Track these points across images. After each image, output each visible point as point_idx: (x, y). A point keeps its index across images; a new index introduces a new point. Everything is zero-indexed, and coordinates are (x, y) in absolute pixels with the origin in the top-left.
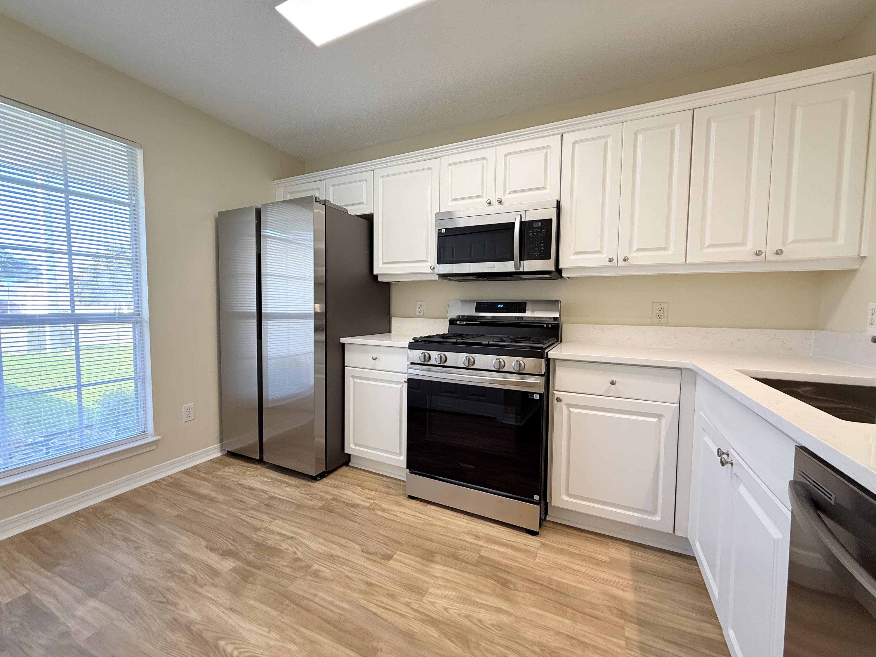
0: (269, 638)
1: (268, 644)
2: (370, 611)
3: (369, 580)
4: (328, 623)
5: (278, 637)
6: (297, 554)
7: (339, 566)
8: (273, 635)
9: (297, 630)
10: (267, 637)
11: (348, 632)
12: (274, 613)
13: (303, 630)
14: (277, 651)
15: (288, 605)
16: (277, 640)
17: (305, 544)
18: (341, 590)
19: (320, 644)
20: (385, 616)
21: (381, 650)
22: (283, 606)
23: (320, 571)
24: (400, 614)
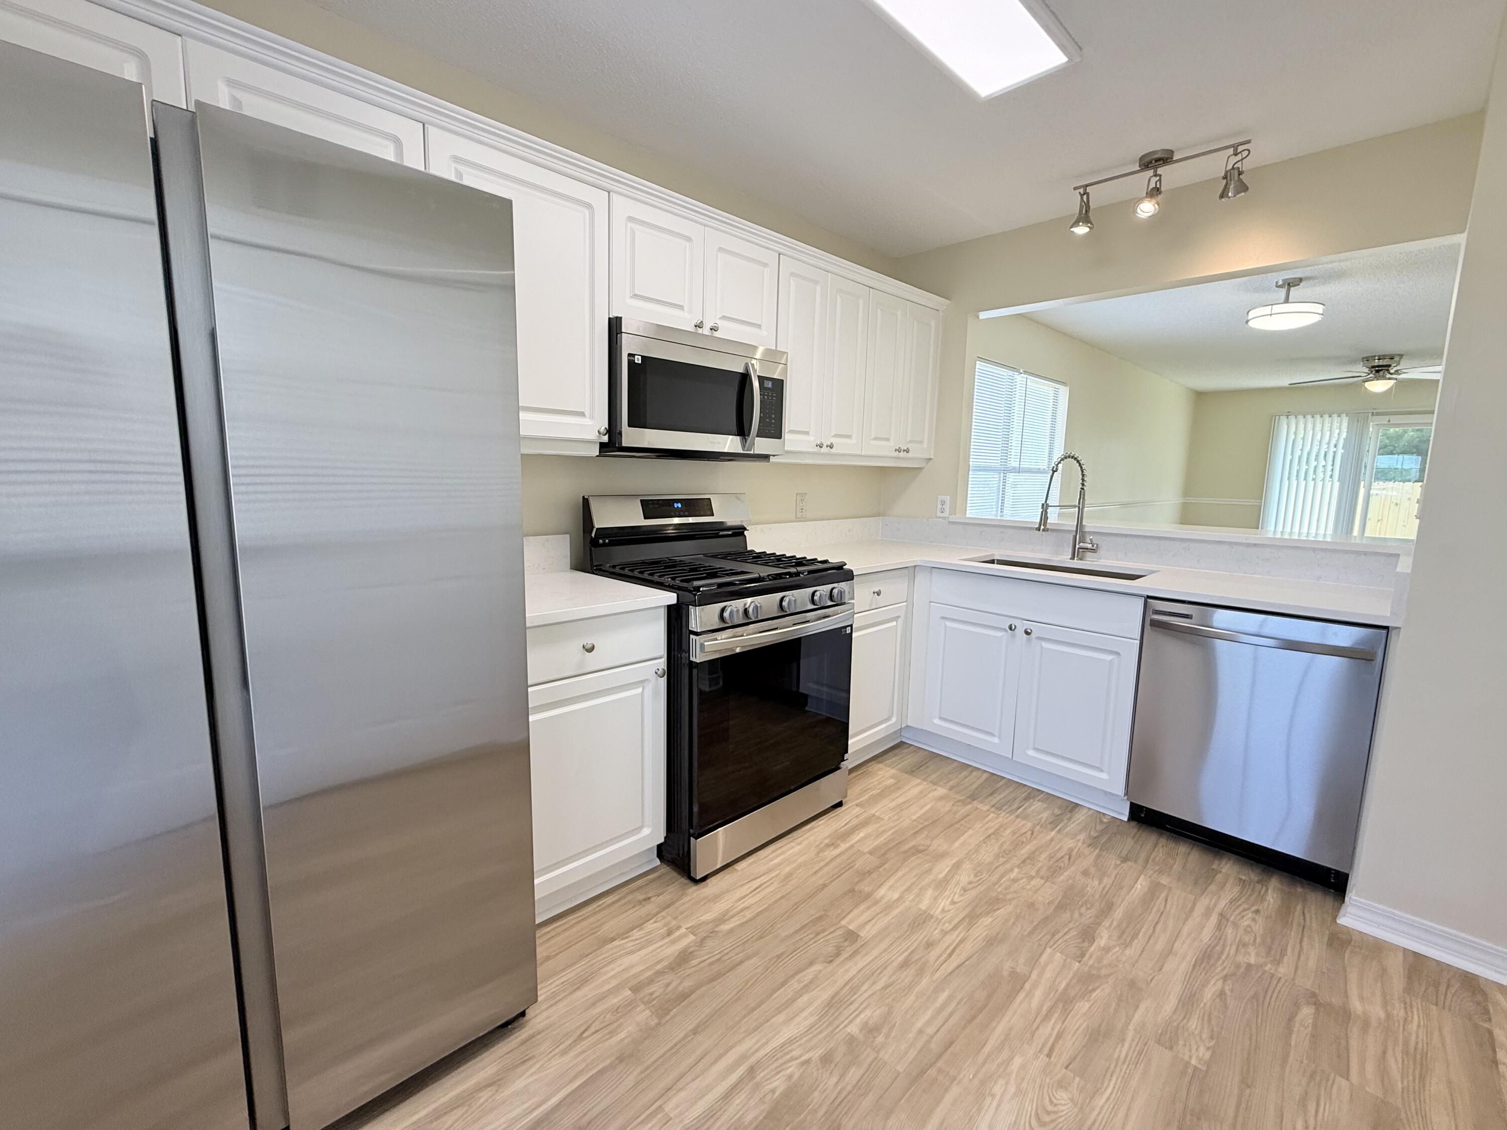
0: (1002, 1095)
1: (1015, 1095)
2: (953, 971)
3: (895, 964)
4: (974, 1018)
5: (1001, 1082)
6: (810, 1059)
7: (859, 996)
8: (998, 1089)
9: (989, 1056)
10: (1001, 1099)
11: (989, 997)
12: (955, 1091)
13: (987, 1049)
14: (1026, 1081)
15: (940, 1071)
16: (1007, 1083)
17: (783, 1045)
18: (912, 997)
19: (1011, 1029)
20: (964, 956)
21: (1013, 968)
22: (941, 1078)
23: (867, 1023)
24: (960, 941)
